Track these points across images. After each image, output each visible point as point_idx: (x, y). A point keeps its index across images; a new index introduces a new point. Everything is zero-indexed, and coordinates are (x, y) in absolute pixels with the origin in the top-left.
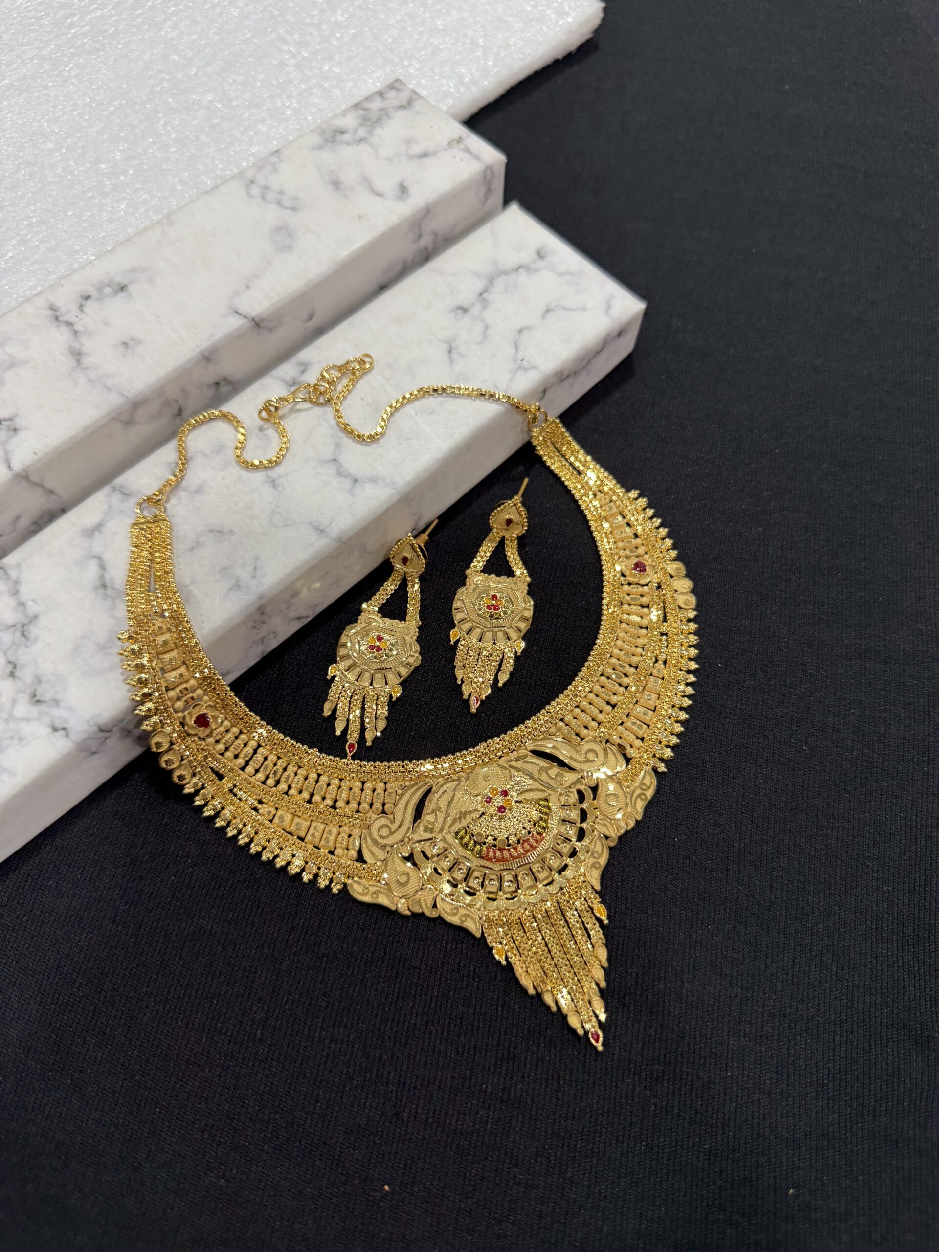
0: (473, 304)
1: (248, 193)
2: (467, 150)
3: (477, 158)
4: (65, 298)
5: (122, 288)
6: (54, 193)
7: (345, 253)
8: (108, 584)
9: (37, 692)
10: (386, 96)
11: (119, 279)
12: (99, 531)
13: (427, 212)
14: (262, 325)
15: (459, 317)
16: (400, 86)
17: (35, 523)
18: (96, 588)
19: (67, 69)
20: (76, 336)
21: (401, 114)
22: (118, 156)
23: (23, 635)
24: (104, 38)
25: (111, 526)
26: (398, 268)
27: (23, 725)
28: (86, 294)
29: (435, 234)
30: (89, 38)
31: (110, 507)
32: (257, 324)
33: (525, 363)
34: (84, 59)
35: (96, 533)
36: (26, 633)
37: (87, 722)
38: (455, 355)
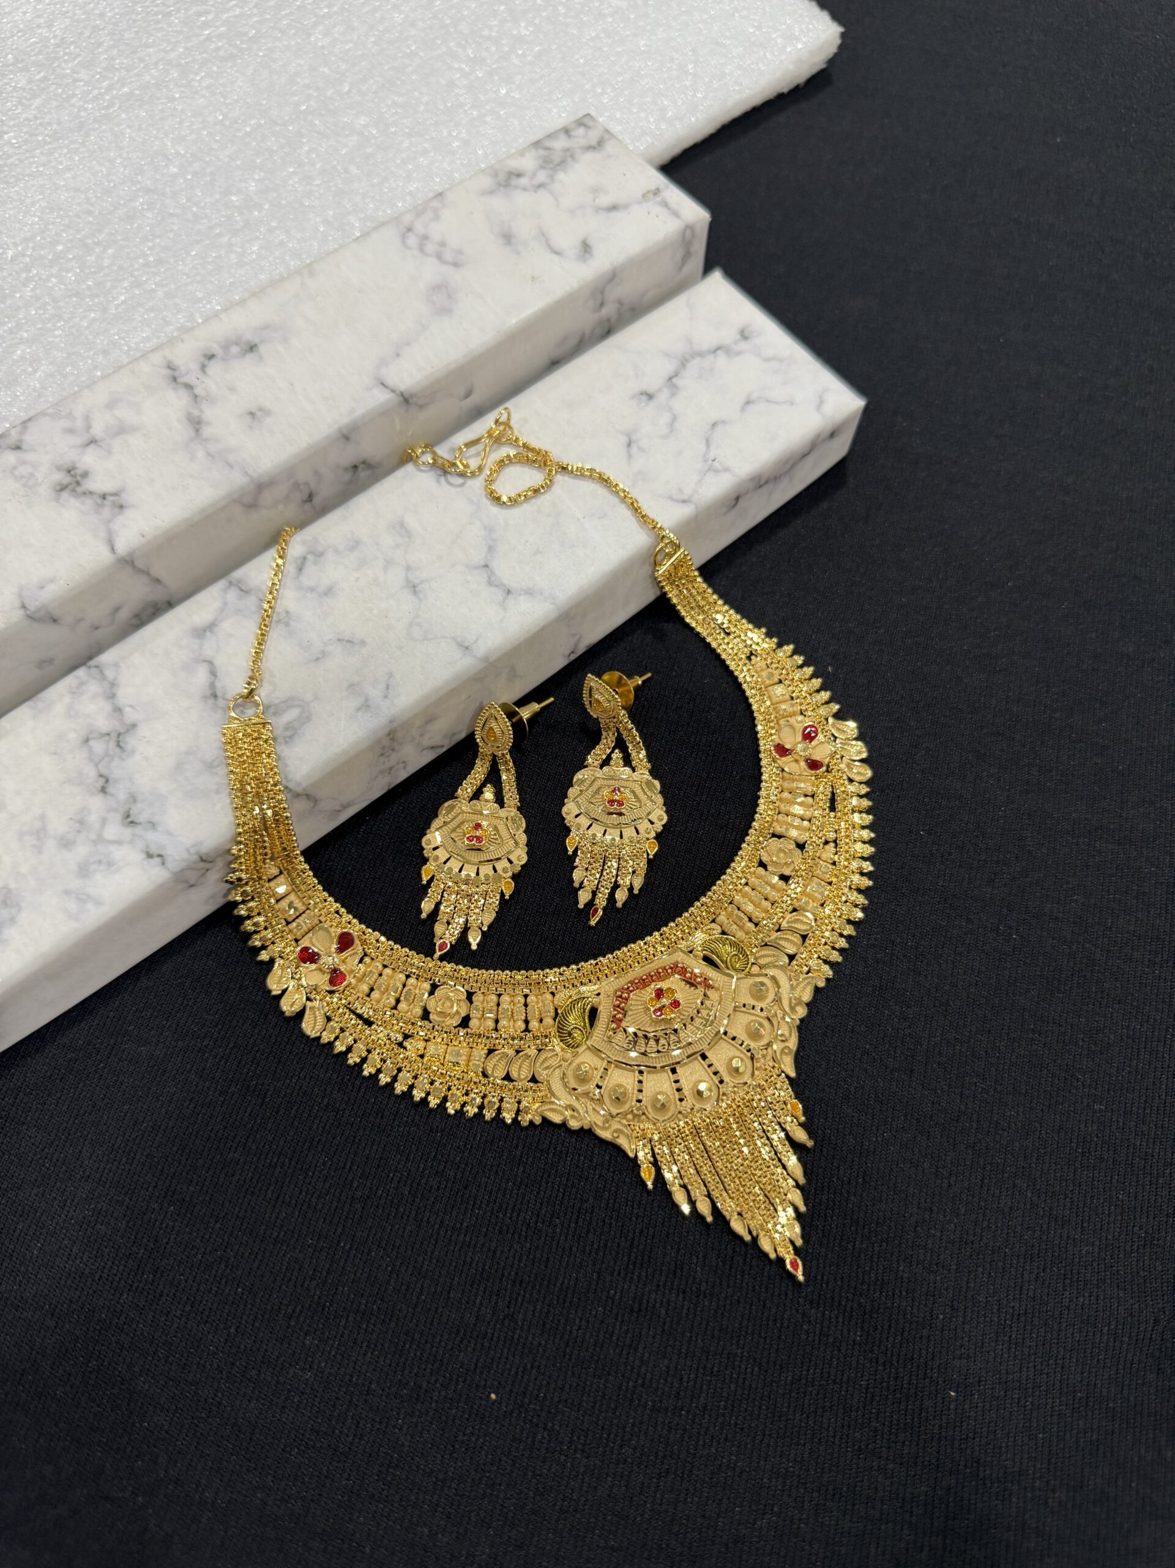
0: (660, 390)
1: (404, 243)
2: (665, 204)
3: (676, 214)
4: (185, 355)
5: (252, 348)
6: (176, 228)
7: (513, 321)
8: (219, 694)
9: (131, 812)
10: (573, 133)
11: (248, 337)
12: (212, 632)
13: (613, 276)
14: (411, 401)
15: (643, 404)
16: (591, 123)
17: (137, 616)
18: (205, 697)
19: (198, 78)
20: (196, 402)
21: (589, 156)
22: (252, 187)
23: (119, 746)
24: (242, 42)
25: (226, 626)
26: (573, 342)
27: (113, 848)
28: (209, 353)
29: (620, 303)
30: (225, 41)
31: (225, 604)
32: (406, 400)
33: (716, 464)
34: (218, 67)
35: (208, 634)
36: (121, 744)
37: (188, 850)
38: (634, 449)
